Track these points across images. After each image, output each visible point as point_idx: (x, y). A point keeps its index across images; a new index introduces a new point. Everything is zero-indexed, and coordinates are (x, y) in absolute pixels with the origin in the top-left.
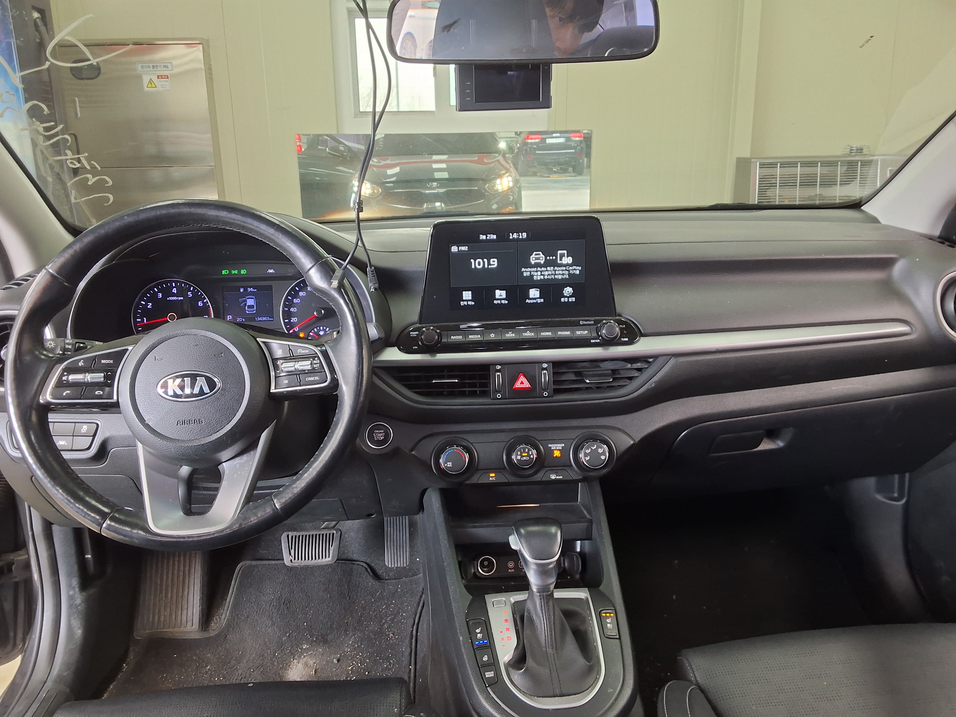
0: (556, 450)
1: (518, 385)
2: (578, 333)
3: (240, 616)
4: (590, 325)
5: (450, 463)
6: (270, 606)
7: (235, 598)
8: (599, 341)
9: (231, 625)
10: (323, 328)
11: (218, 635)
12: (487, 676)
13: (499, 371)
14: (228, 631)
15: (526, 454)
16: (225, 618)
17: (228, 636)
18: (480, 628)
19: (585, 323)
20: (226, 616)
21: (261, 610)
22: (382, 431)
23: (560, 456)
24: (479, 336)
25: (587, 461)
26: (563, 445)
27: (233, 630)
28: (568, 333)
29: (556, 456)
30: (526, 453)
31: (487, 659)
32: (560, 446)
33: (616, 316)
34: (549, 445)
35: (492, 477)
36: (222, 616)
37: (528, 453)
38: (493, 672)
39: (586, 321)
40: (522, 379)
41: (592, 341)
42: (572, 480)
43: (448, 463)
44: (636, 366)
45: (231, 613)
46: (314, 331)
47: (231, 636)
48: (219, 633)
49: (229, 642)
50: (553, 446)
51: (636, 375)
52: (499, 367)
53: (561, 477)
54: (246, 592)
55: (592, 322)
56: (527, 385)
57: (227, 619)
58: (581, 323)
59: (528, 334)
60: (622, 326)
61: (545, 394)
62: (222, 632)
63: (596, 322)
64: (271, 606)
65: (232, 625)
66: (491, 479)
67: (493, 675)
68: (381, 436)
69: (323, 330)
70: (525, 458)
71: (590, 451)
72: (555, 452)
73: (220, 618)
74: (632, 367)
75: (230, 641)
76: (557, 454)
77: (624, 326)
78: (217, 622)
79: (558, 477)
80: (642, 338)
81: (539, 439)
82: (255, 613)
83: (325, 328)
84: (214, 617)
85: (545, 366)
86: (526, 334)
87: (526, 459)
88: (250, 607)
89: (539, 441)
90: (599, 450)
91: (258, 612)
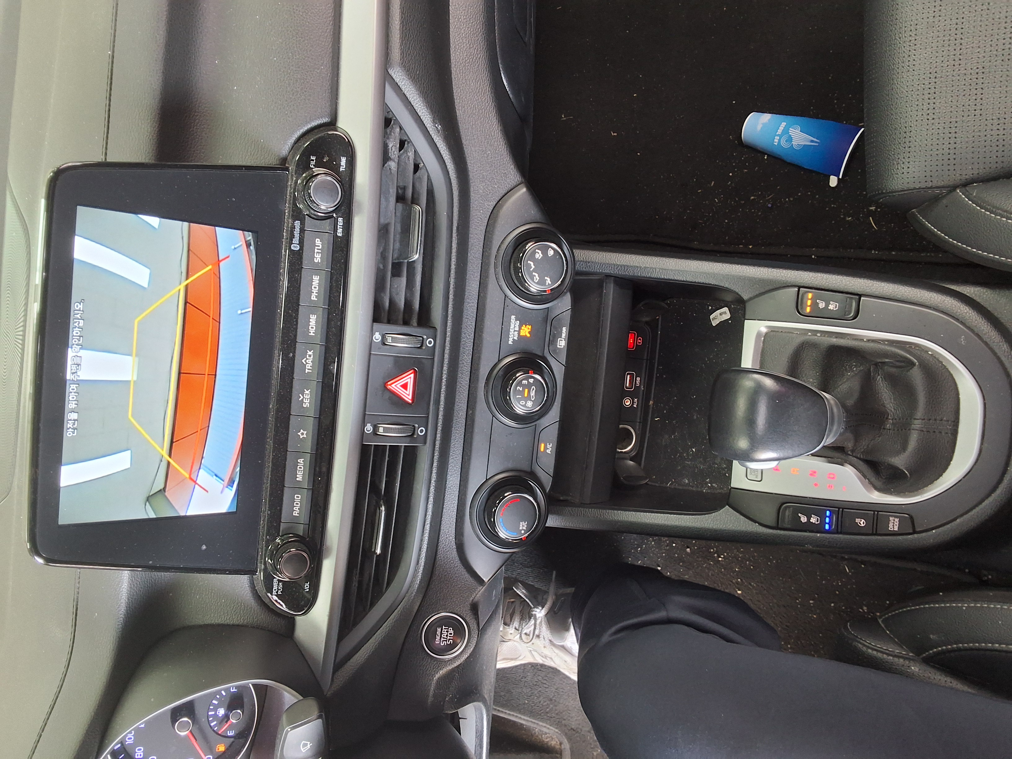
0: (519, 332)
1: (407, 395)
2: (318, 258)
3: (548, 710)
4: (302, 231)
5: (521, 525)
6: (540, 670)
7: (524, 714)
8: (340, 220)
9: (559, 722)
10: (212, 710)
11: (570, 739)
12: (896, 529)
13: (375, 428)
14: (565, 726)
15: (526, 390)
16: (548, 728)
17: (573, 727)
18: (799, 514)
19: (296, 240)
20: (545, 727)
21: (545, 682)
22: (439, 630)
23: (530, 327)
24: (301, 461)
25: (553, 282)
26: (513, 317)
27: (565, 720)
28: (316, 280)
29: (529, 333)
30: (524, 390)
31: (863, 520)
32: (514, 324)
33: (287, 169)
34: (510, 343)
35: (546, 448)
36: (543, 731)
37: (524, 386)
38: (891, 519)
39: (292, 236)
40: (396, 386)
41: (340, 233)
42: (572, 311)
43: (521, 528)
44: (394, 150)
45: (542, 720)
46: (215, 725)
47: (573, 723)
48: (566, 738)
49: (580, 727)
50: (513, 336)
51: (411, 154)
52: (369, 428)
53: (564, 329)
54: (518, 699)
55: (297, 224)
56: (409, 379)
57: (550, 726)
58: (295, 247)
59: (310, 361)
60: (313, 163)
61: (429, 343)
62: (566, 734)
63: (297, 215)
64: (542, 670)
65: (558, 720)
66: (549, 451)
67: (897, 520)
68: (447, 632)
69: (215, 709)
70: (533, 394)
71: (536, 275)
72: (522, 333)
73: (546, 733)
74: (397, 161)
75: (579, 724)
76: (526, 331)
77: (312, 158)
78: (551, 737)
79: (564, 335)
80: (341, 124)
81: (497, 360)
82: (547, 690)
83: (211, 707)
84: (544, 741)
85: (377, 337)
86: (308, 366)
87: (534, 391)
88: (538, 695)
89: (500, 361)
90: (537, 256)
91: (547, 686)
